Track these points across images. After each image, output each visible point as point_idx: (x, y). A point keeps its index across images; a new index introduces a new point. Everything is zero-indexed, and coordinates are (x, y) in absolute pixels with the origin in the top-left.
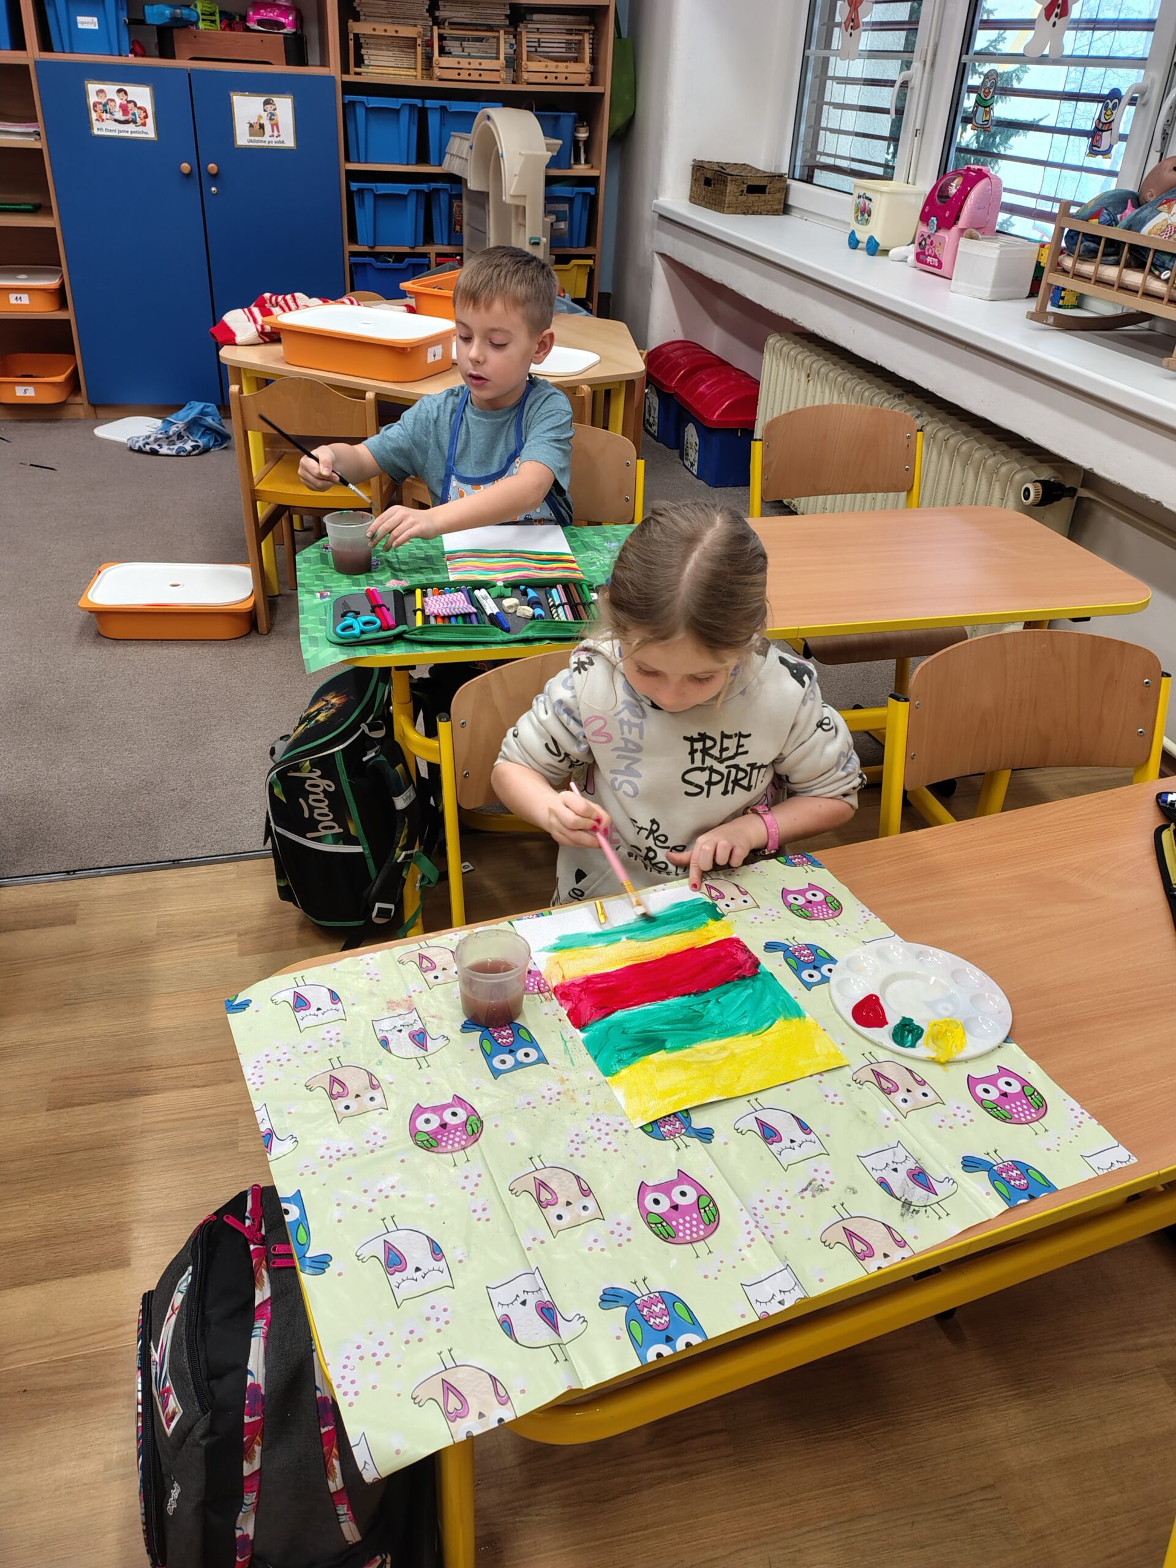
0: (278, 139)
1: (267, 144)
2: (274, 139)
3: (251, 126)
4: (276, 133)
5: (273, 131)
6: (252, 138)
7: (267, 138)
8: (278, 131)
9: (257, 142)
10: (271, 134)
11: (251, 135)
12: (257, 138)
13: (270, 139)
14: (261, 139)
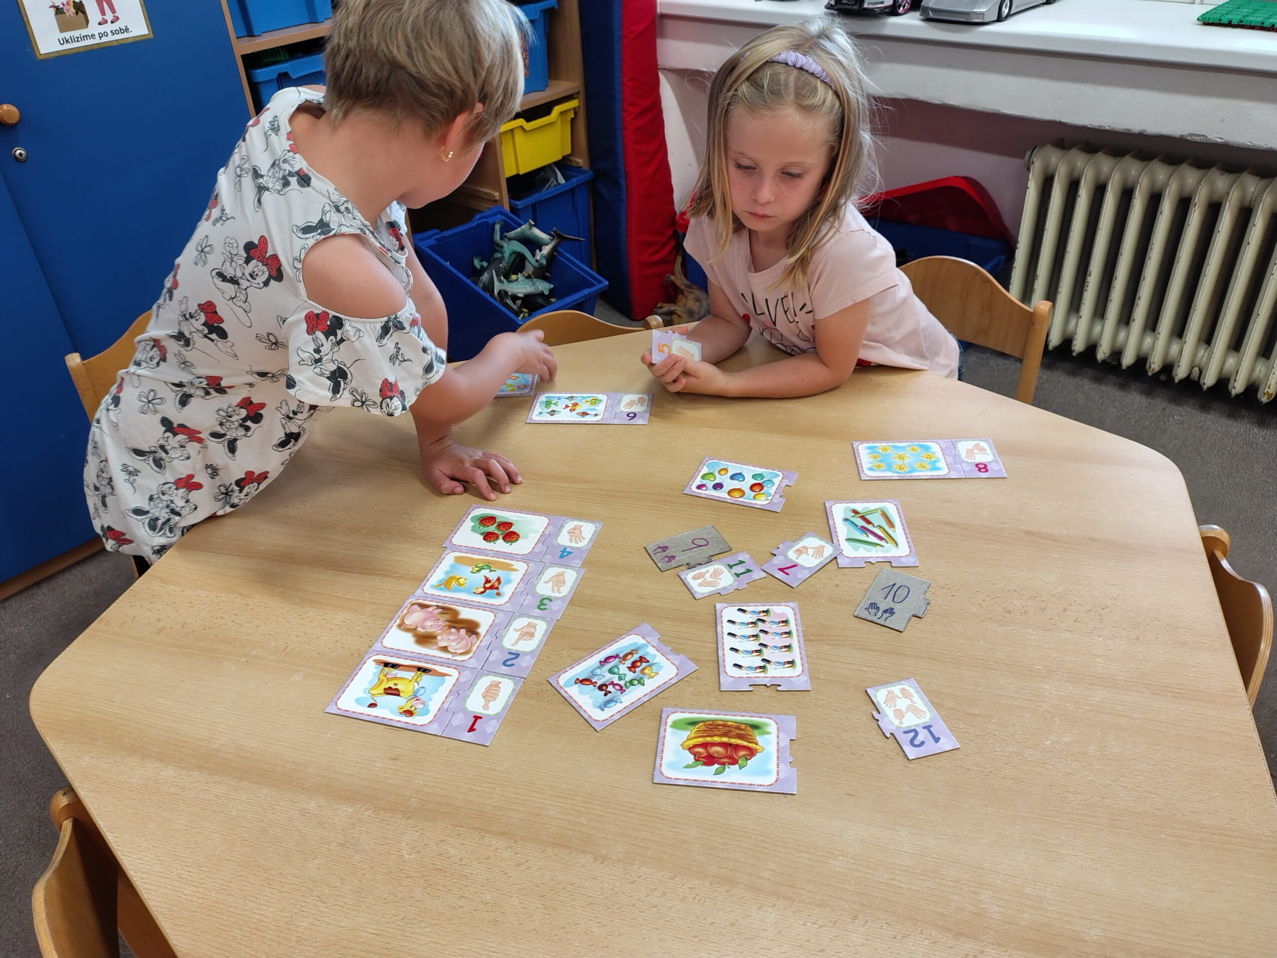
0: (116, 26)
1: (97, 40)
2: (108, 27)
3: (59, 11)
4: (109, 16)
5: (103, 13)
6: (67, 35)
7: (94, 28)
8: (113, 10)
9: (78, 39)
10: (100, 18)
11: (62, 31)
12: (76, 33)
13: (102, 28)
14: (83, 32)
